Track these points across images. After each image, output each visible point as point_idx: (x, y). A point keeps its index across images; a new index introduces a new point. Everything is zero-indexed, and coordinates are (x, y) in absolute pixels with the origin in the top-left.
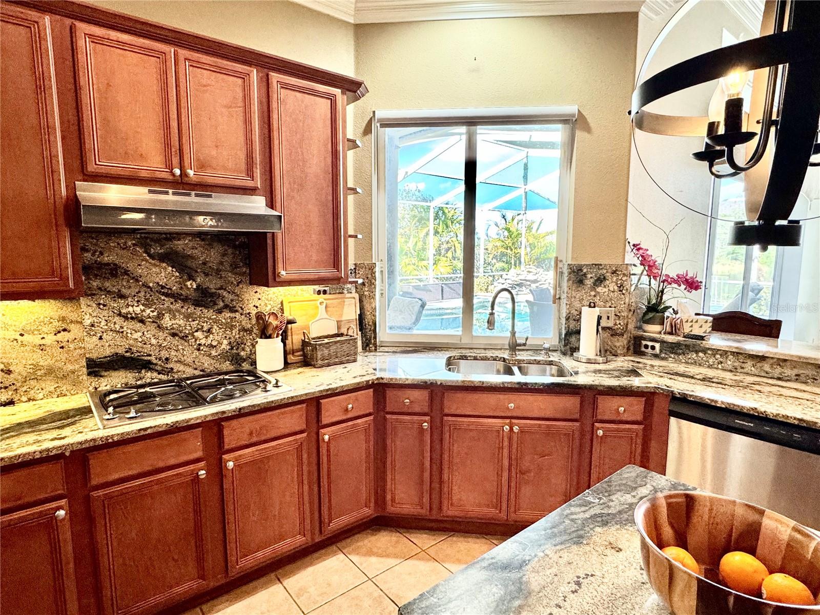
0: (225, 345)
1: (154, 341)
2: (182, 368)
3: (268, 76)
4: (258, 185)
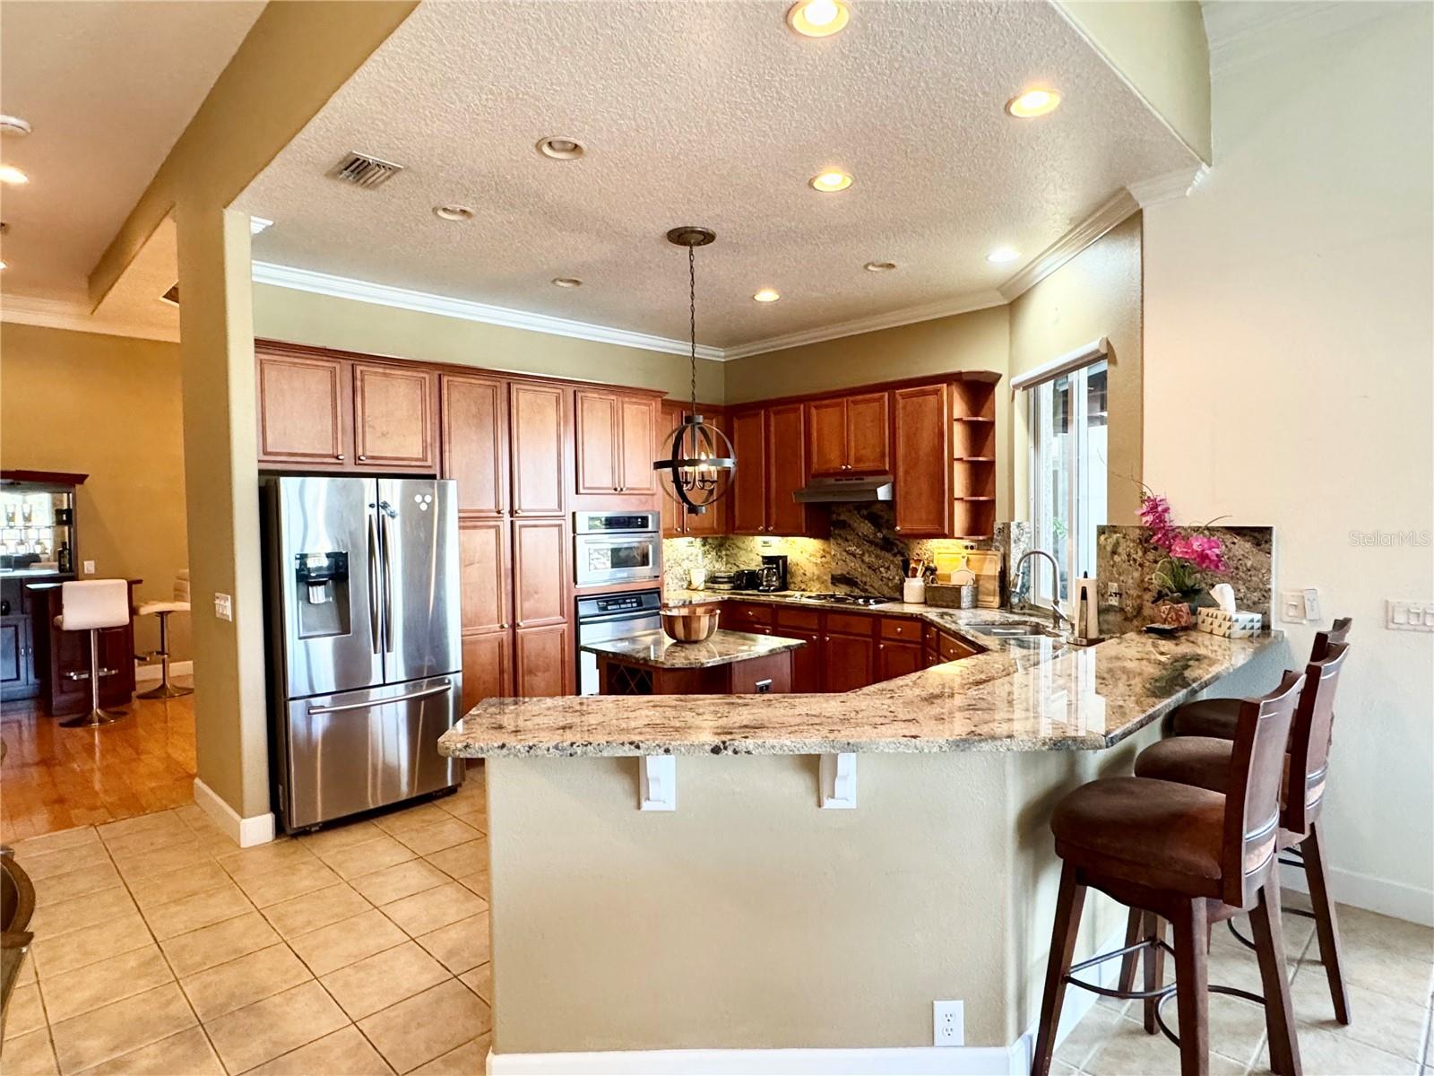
1: (860, 570)
3: (895, 393)
4: (887, 468)
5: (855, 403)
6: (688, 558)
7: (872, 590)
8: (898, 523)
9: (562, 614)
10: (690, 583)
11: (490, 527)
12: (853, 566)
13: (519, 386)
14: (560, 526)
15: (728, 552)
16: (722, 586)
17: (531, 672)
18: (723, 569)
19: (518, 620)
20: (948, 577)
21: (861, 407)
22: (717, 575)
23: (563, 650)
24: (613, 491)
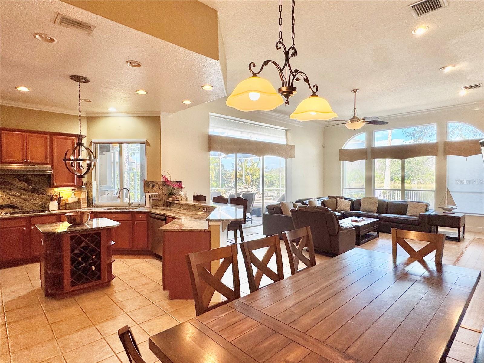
0: (40, 203)
1: (19, 202)
2: (26, 209)
3: (53, 137)
4: (49, 162)
12: (15, 200)
21: (35, 139)
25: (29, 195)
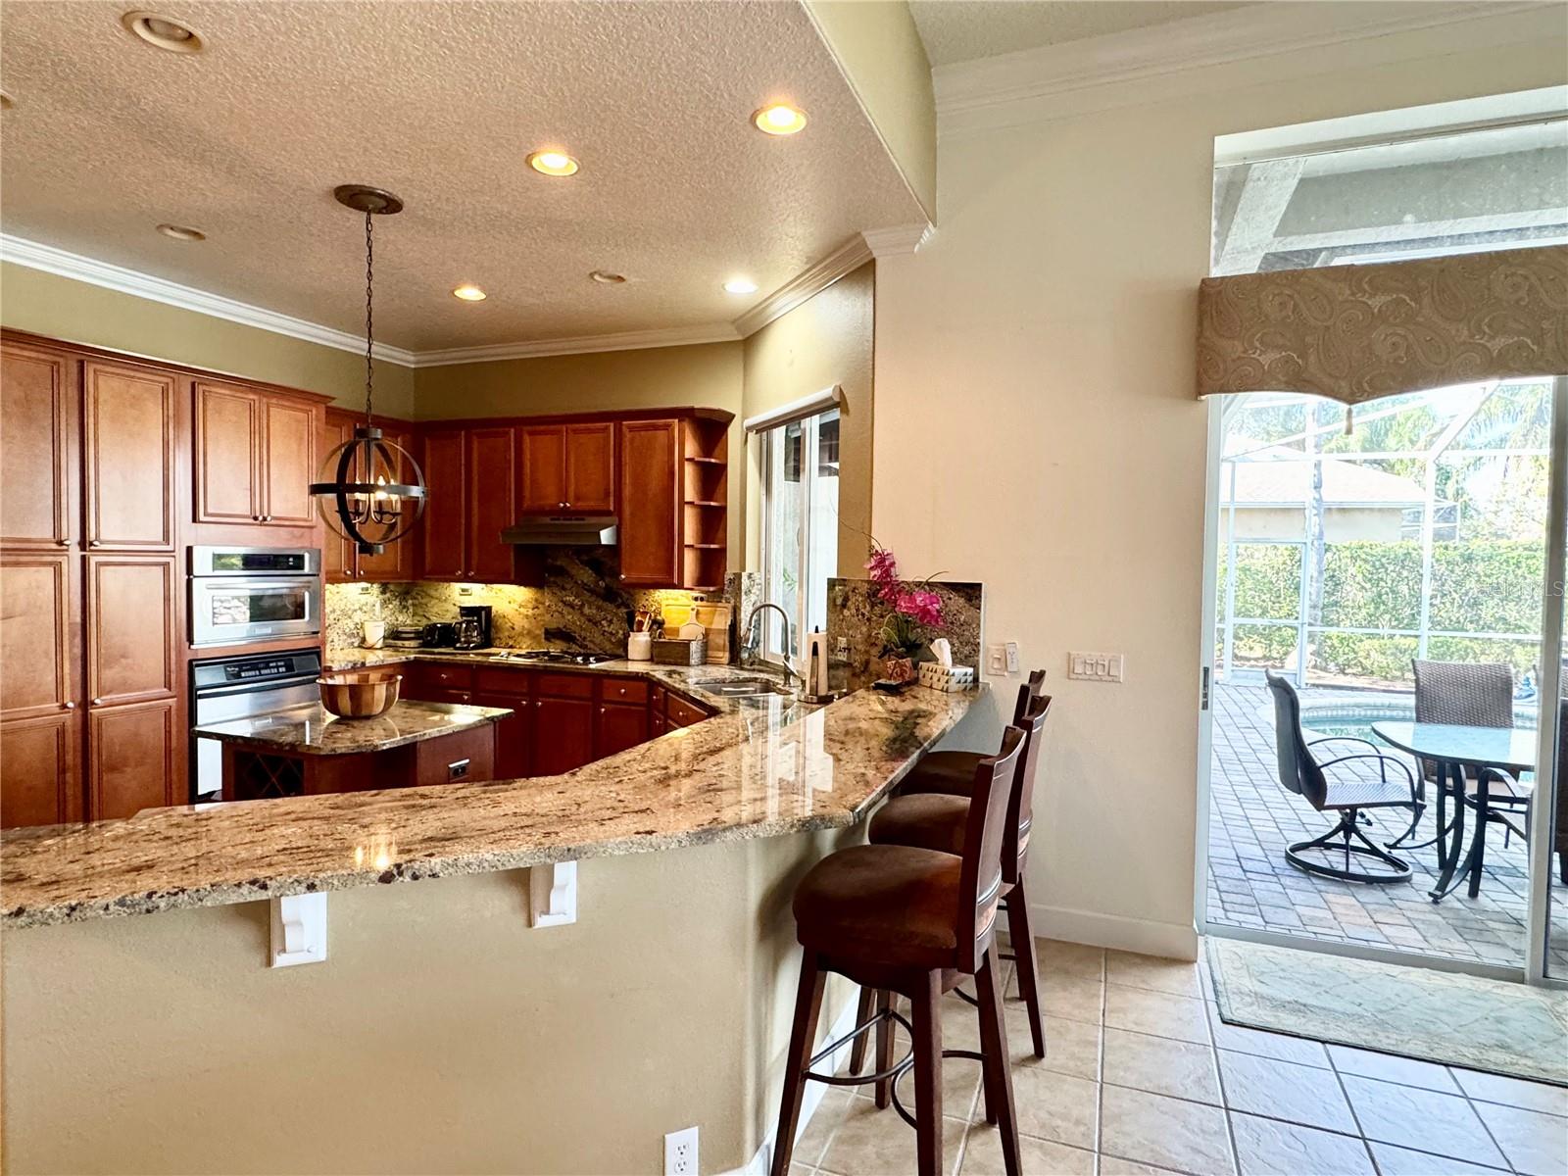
3: (621, 425)
4: (612, 508)
5: (575, 431)
6: (361, 609)
7: (592, 646)
8: (623, 570)
9: (168, 685)
10: (364, 640)
11: (50, 564)
12: (571, 618)
13: (99, 367)
14: (166, 565)
15: (416, 602)
16: (407, 643)
17: (113, 769)
18: (408, 622)
19: (93, 696)
20: (676, 631)
21: (584, 438)
22: (400, 629)
23: (168, 733)
24: (251, 521)
25: (599, 608)
